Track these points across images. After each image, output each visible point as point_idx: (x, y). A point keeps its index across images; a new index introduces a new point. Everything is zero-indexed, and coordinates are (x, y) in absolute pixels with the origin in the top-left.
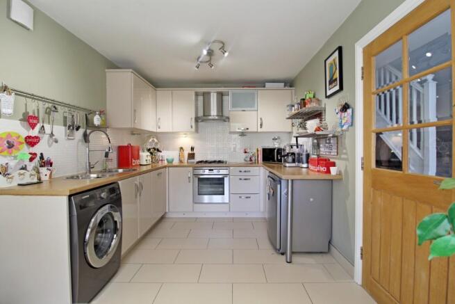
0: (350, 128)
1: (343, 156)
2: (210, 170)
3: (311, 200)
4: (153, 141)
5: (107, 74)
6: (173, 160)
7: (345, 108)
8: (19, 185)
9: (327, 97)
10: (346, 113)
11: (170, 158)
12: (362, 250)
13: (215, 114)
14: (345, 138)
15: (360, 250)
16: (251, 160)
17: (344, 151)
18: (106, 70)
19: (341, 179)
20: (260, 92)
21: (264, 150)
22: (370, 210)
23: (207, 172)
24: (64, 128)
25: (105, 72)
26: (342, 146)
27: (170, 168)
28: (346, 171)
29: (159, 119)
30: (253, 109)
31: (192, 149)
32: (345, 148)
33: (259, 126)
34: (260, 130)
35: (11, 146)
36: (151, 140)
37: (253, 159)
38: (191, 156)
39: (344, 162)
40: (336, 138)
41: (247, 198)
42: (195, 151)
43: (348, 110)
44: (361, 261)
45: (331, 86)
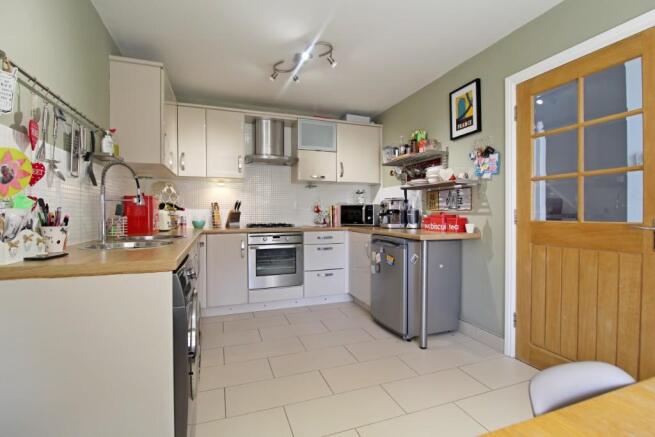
0: (494, 176)
1: (481, 211)
2: (275, 237)
3: (441, 266)
4: (169, 191)
5: (112, 63)
6: (204, 223)
7: (487, 152)
8: (26, 259)
9: (452, 139)
10: (487, 160)
11: (199, 220)
12: (515, 315)
13: (269, 152)
14: (485, 189)
15: (513, 317)
16: (325, 223)
17: (484, 204)
18: (111, 57)
19: (479, 238)
20: (341, 127)
21: (344, 208)
22: (528, 269)
23: (270, 240)
24: (65, 152)
25: (108, 60)
26: (479, 198)
27: (209, 236)
28: (487, 228)
29: (183, 154)
30: (329, 149)
31: (238, 205)
32: (486, 201)
33: (339, 174)
34: (339, 180)
35: (8, 178)
36: (165, 190)
37: (327, 221)
38: (235, 217)
39: (484, 218)
40: (469, 190)
41: (327, 275)
42: (240, 210)
43: (491, 155)
44: (513, 330)
45: (460, 126)
